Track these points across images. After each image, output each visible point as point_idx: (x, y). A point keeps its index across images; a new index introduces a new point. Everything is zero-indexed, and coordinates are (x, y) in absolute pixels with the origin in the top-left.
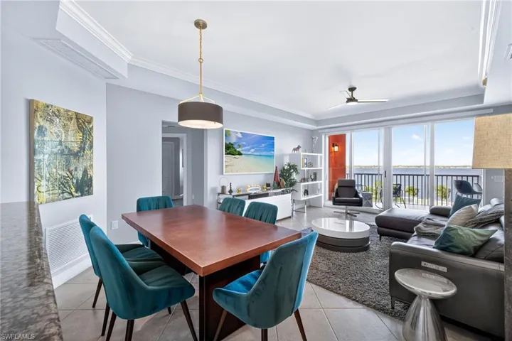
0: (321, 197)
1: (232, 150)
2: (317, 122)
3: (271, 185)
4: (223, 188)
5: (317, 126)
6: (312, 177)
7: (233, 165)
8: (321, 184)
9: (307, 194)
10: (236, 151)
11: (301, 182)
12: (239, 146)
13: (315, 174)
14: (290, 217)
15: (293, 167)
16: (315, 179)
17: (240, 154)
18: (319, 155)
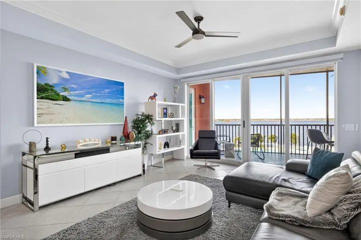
0: (184, 148)
1: (50, 93)
2: (178, 70)
3: (118, 138)
4: (32, 145)
5: (178, 74)
6: (174, 128)
7: (54, 114)
8: (183, 135)
9: (168, 147)
10: (58, 95)
11: (159, 133)
12: (65, 90)
13: (177, 125)
14: (140, 175)
15: (149, 118)
16: (177, 130)
17: (66, 99)
18: (181, 105)
